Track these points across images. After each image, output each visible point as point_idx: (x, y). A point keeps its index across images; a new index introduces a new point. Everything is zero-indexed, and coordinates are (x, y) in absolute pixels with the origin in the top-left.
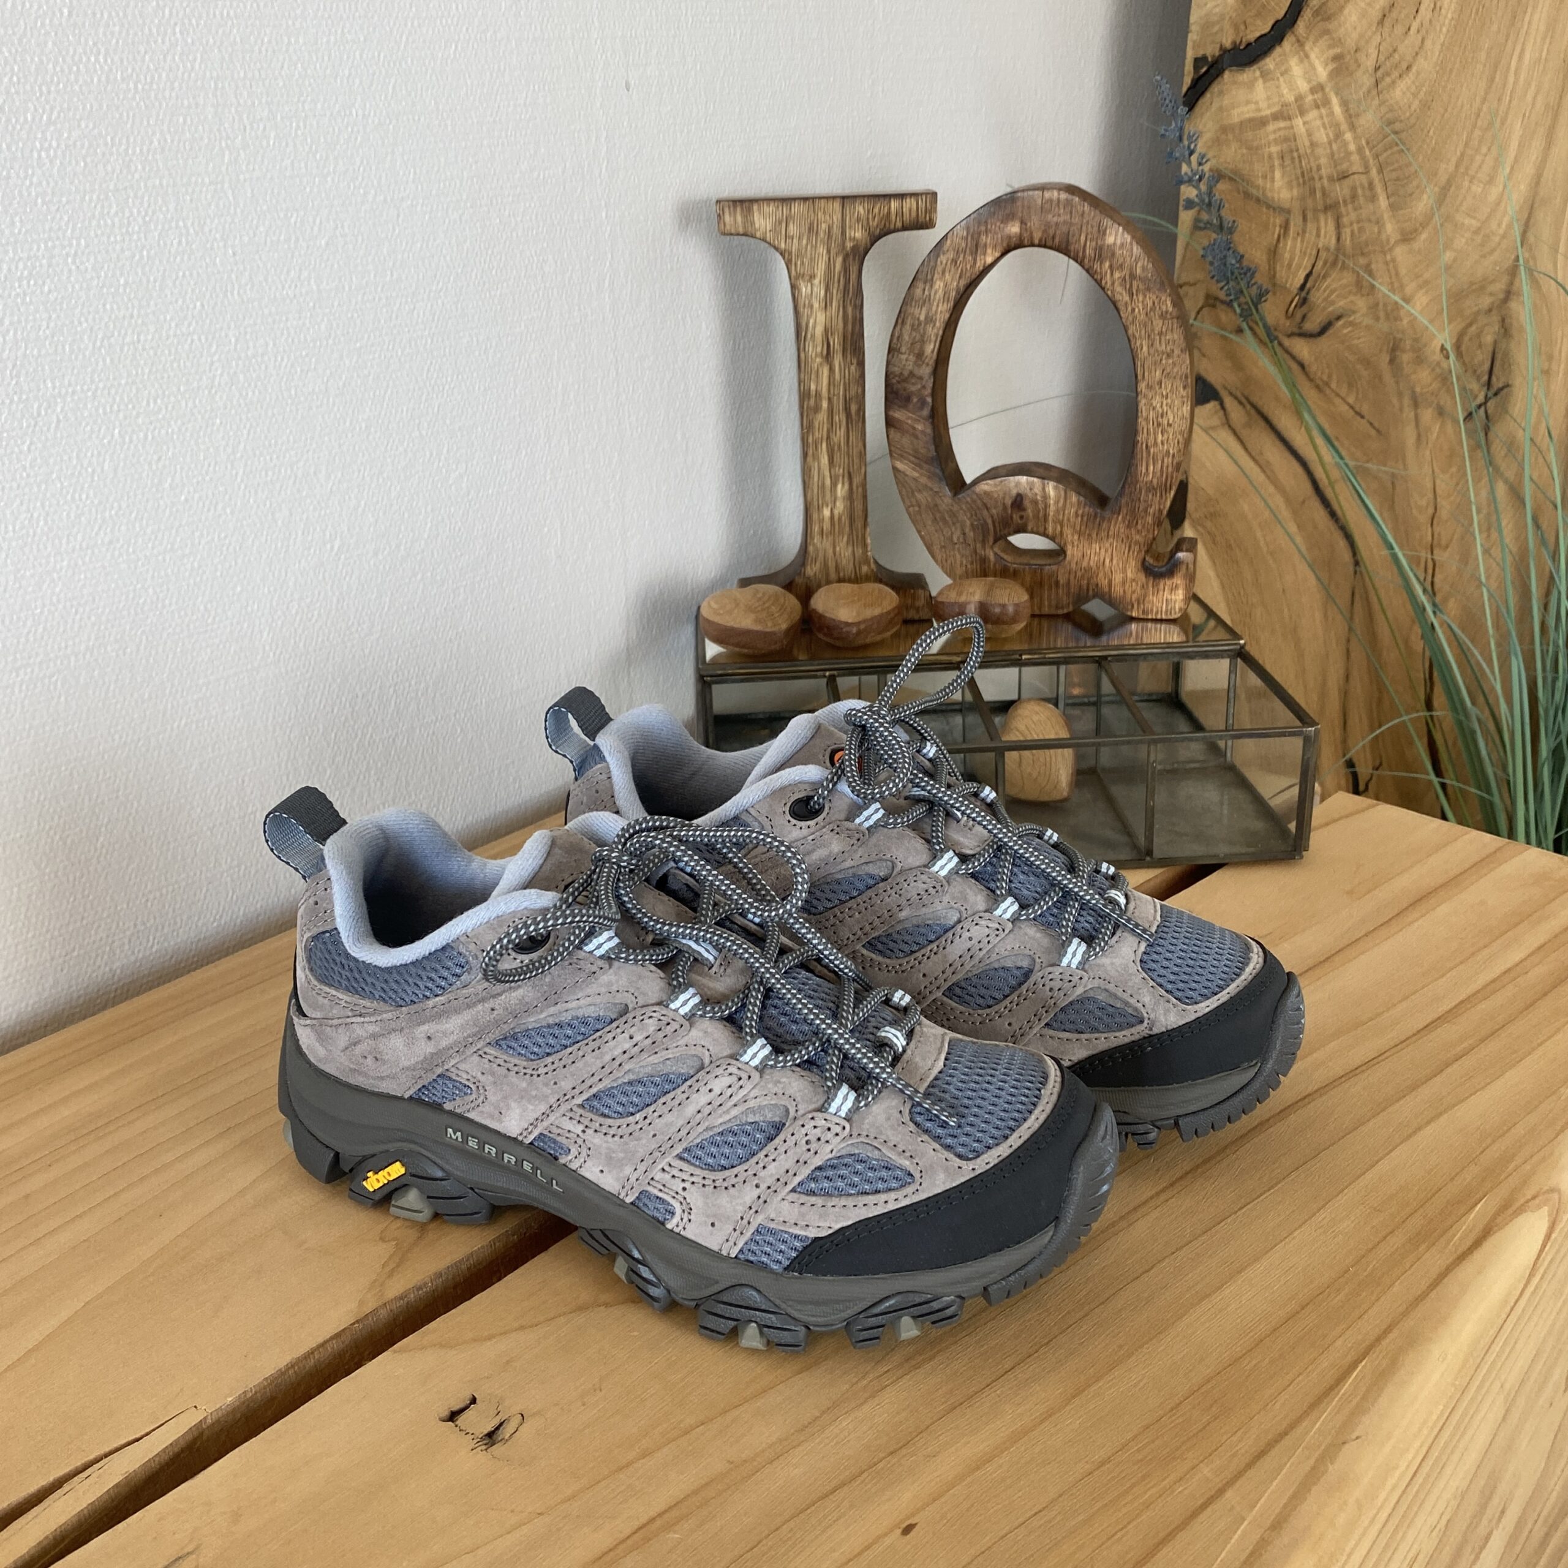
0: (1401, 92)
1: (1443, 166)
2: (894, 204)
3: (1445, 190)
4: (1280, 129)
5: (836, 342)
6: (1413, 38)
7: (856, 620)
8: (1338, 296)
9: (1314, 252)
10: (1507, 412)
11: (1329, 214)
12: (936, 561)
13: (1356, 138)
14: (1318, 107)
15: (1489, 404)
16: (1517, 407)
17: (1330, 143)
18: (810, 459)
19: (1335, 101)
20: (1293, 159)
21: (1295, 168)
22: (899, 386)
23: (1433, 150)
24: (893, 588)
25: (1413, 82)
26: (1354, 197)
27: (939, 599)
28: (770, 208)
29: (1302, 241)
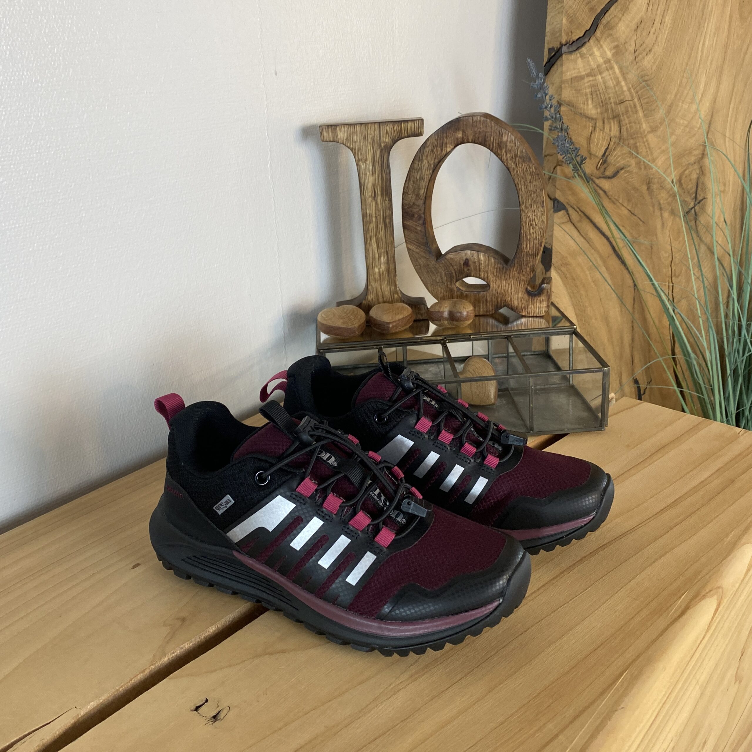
0: (648, 62)
1: (669, 96)
2: (403, 125)
3: (671, 106)
4: (590, 81)
5: (378, 190)
6: (652, 37)
7: (392, 321)
8: (621, 159)
9: (609, 138)
10: (705, 211)
11: (615, 120)
12: (429, 291)
13: (627, 84)
14: (608, 70)
15: (696, 207)
16: (709, 209)
17: (614, 86)
18: (368, 245)
19: (616, 67)
20: (597, 94)
21: (598, 99)
22: (408, 210)
23: (664, 88)
24: (409, 305)
25: (653, 57)
26: (627, 112)
27: (431, 310)
28: (345, 129)
29: (603, 133)
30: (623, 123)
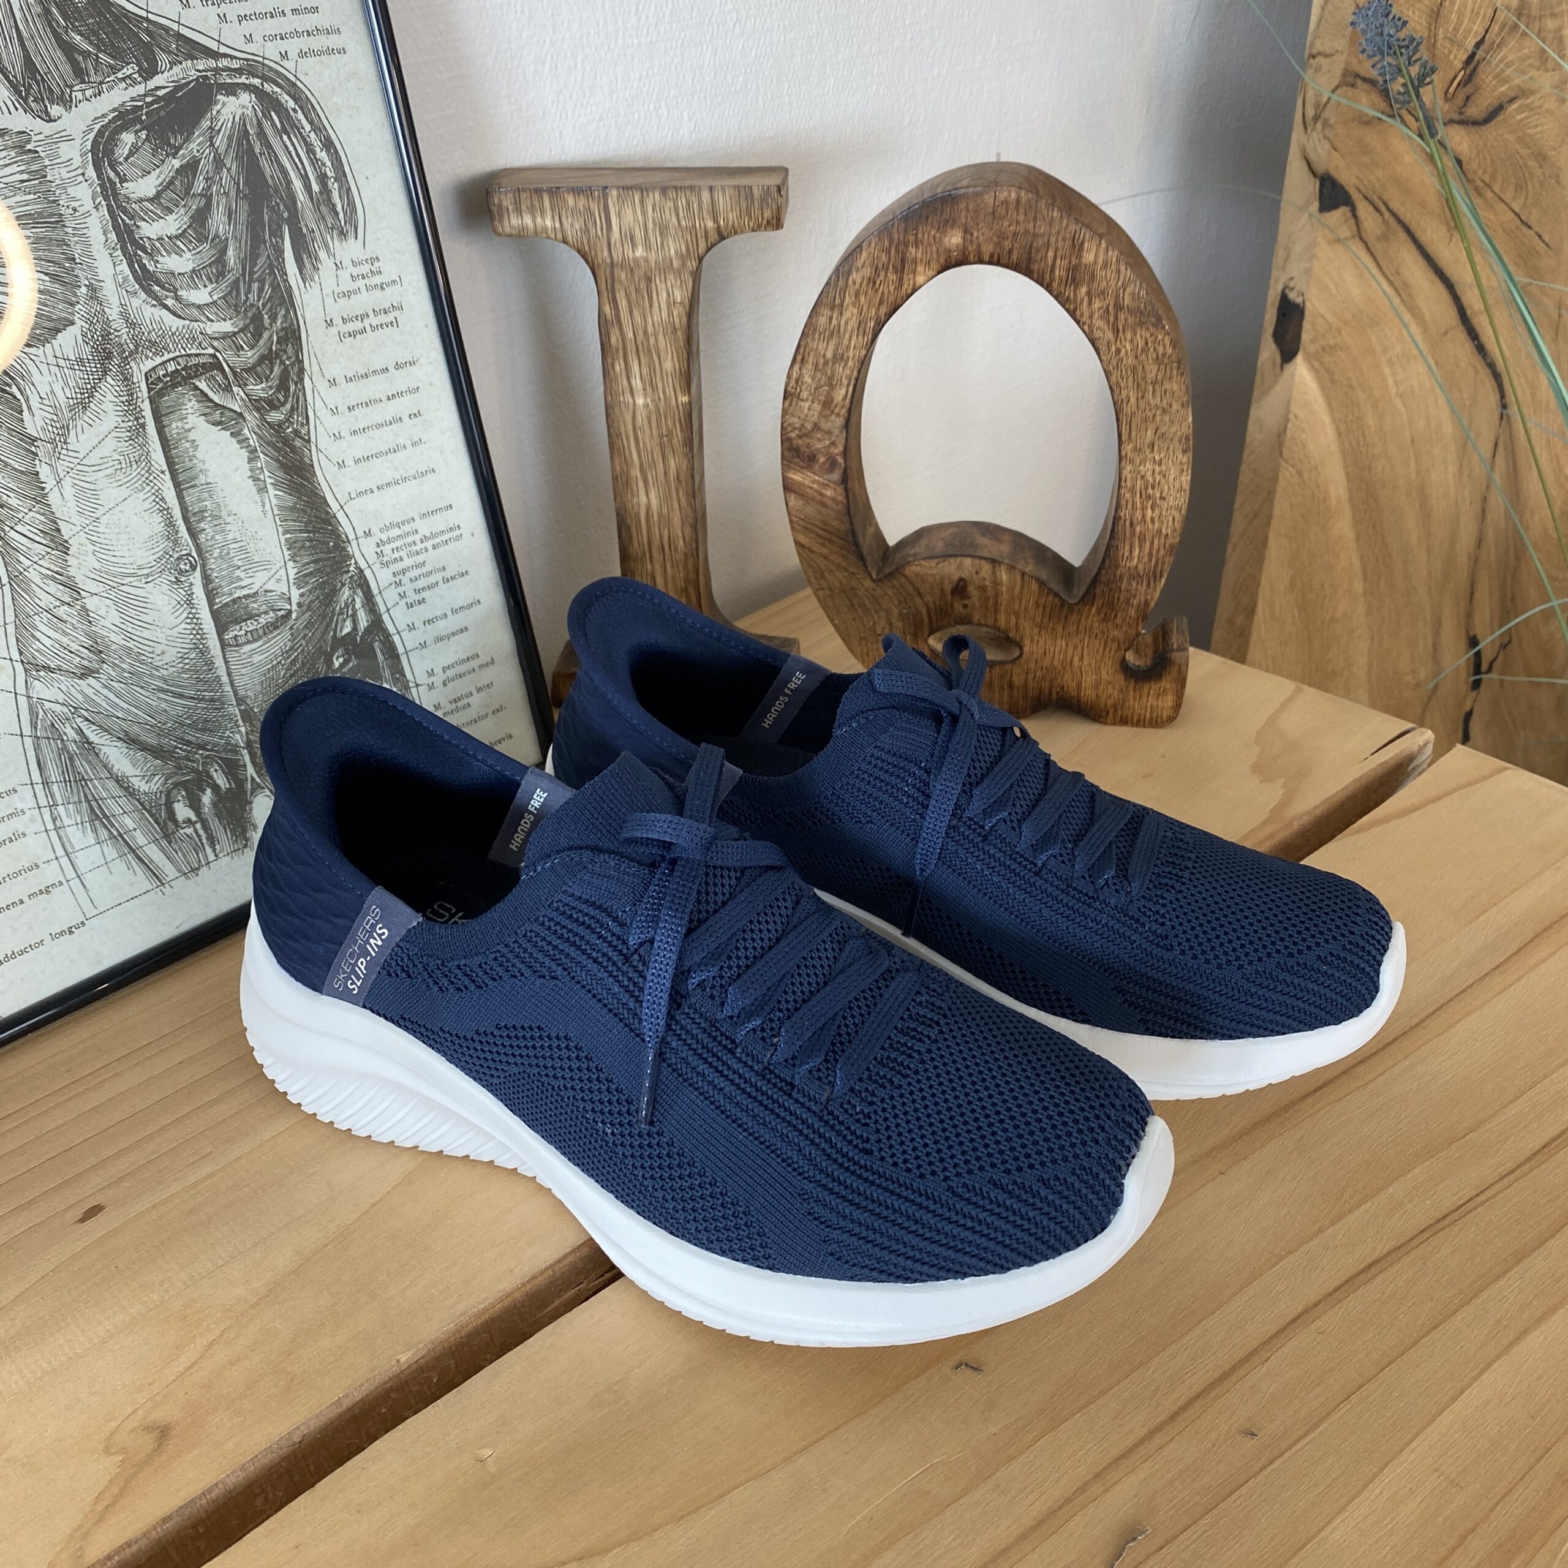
8: (1514, 71)
9: (1490, 12)
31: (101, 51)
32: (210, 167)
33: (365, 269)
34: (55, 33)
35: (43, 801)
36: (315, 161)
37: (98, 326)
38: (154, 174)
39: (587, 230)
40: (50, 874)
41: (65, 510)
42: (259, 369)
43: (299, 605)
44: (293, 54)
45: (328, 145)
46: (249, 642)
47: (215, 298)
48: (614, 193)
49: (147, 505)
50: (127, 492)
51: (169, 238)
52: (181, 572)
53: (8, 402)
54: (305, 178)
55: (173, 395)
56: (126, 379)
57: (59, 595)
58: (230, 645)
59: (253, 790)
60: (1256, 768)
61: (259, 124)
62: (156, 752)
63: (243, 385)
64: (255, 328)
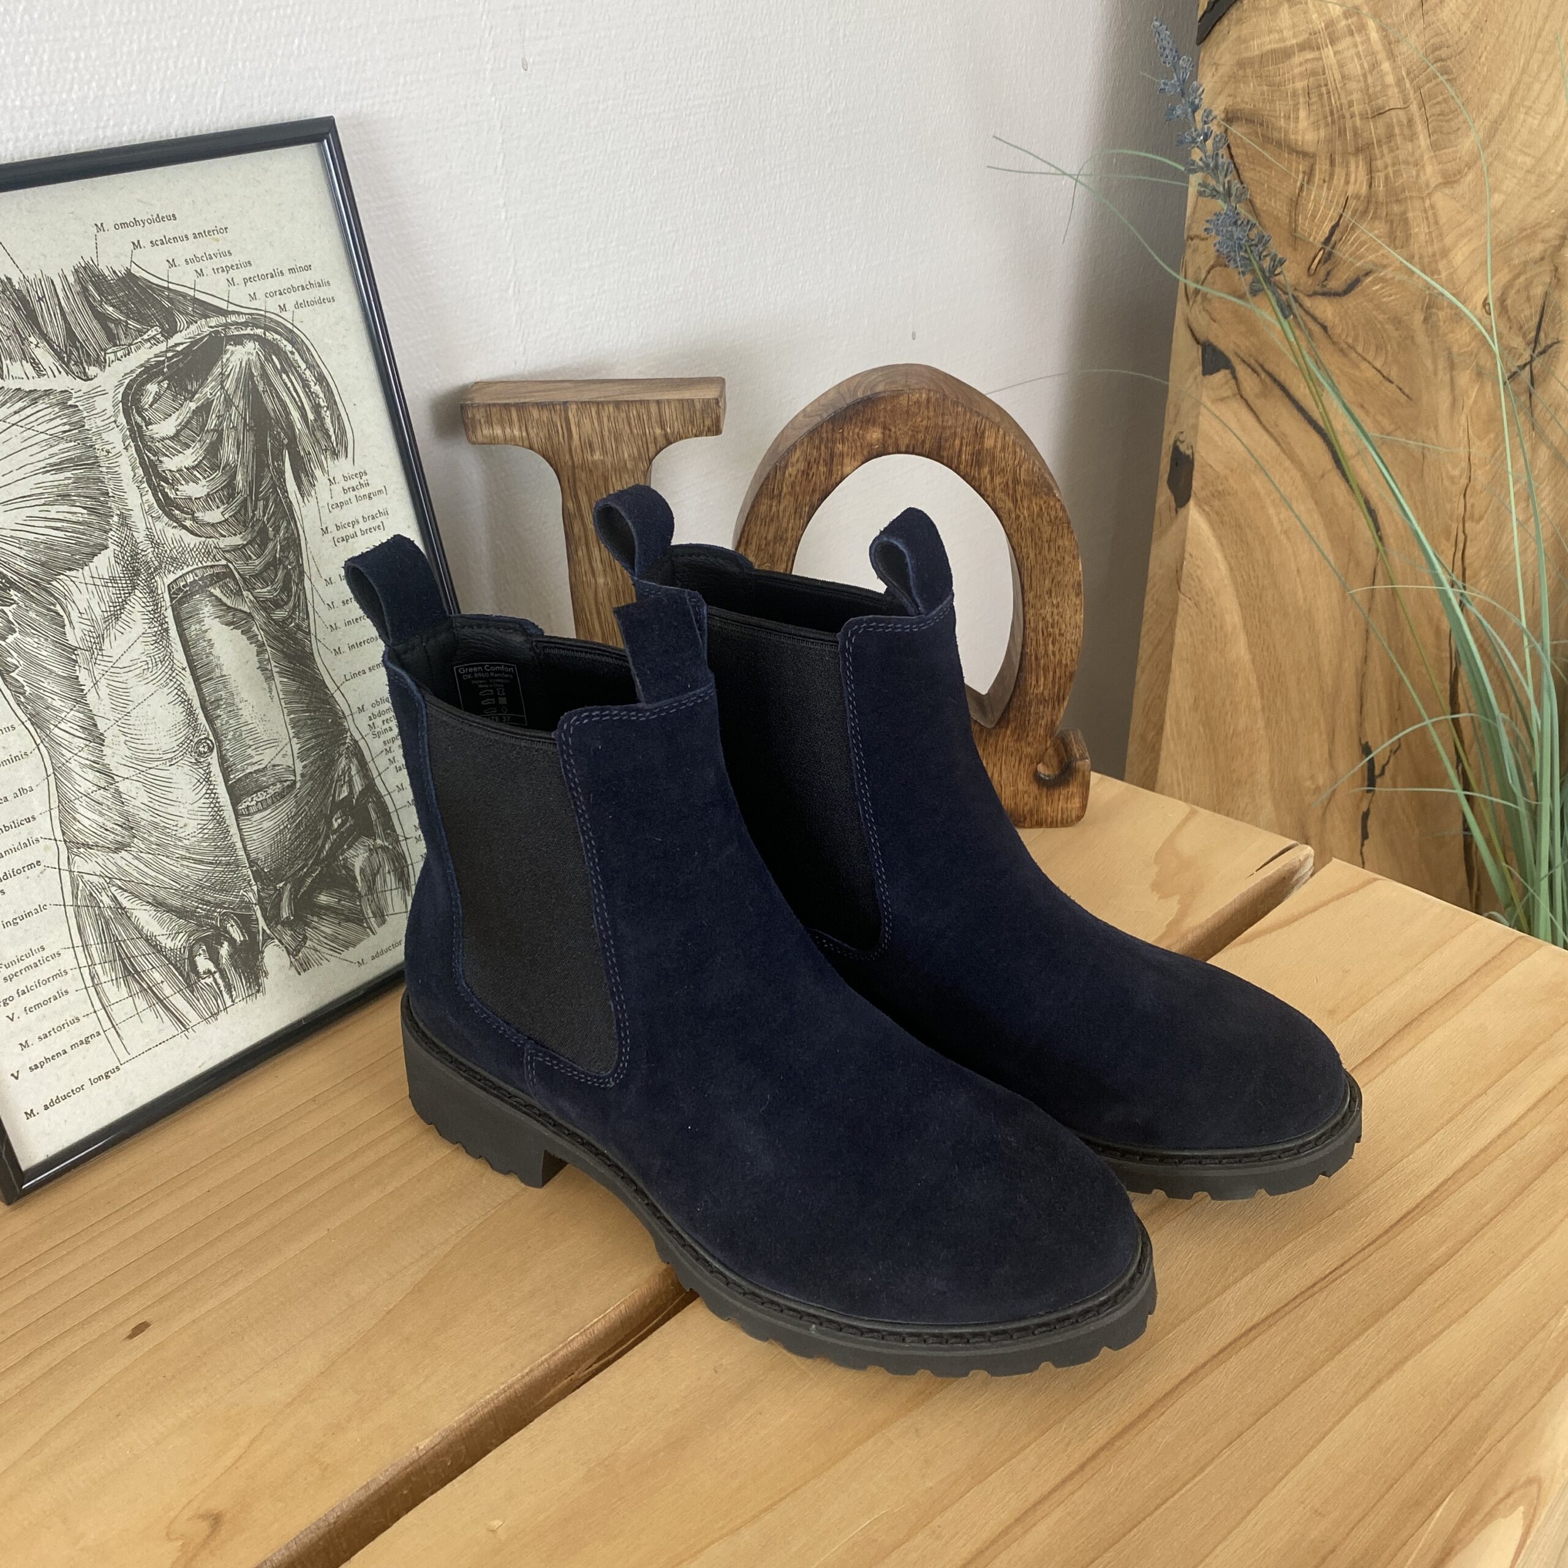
1: (1495, 97)
4: (1306, 61)
8: (1367, 250)
9: (1342, 200)
11: (1361, 157)
13: (1395, 68)
14: (1351, 33)
15: (1535, 363)
16: (1564, 369)
17: (1364, 75)
19: (1372, 26)
20: (1320, 94)
21: (1323, 107)
23: (1485, 78)
26: (1390, 136)
29: (1329, 189)
30: (1379, 164)
31: (129, 318)
32: (222, 407)
33: (354, 482)
34: (92, 308)
35: (83, 962)
36: (310, 394)
37: (128, 549)
38: (174, 416)
39: (550, 438)
40: (89, 1026)
41: (101, 707)
42: (265, 574)
43: (302, 775)
44: (290, 307)
45: (321, 379)
46: (259, 811)
47: (226, 516)
48: (574, 407)
49: (171, 698)
50: (154, 688)
51: (187, 469)
52: (200, 754)
53: (53, 619)
54: (302, 410)
55: (192, 603)
56: (152, 591)
57: (96, 781)
58: (243, 815)
59: (264, 941)
60: (1156, 886)
61: (262, 367)
62: (181, 913)
63: (251, 590)
64: (261, 539)
